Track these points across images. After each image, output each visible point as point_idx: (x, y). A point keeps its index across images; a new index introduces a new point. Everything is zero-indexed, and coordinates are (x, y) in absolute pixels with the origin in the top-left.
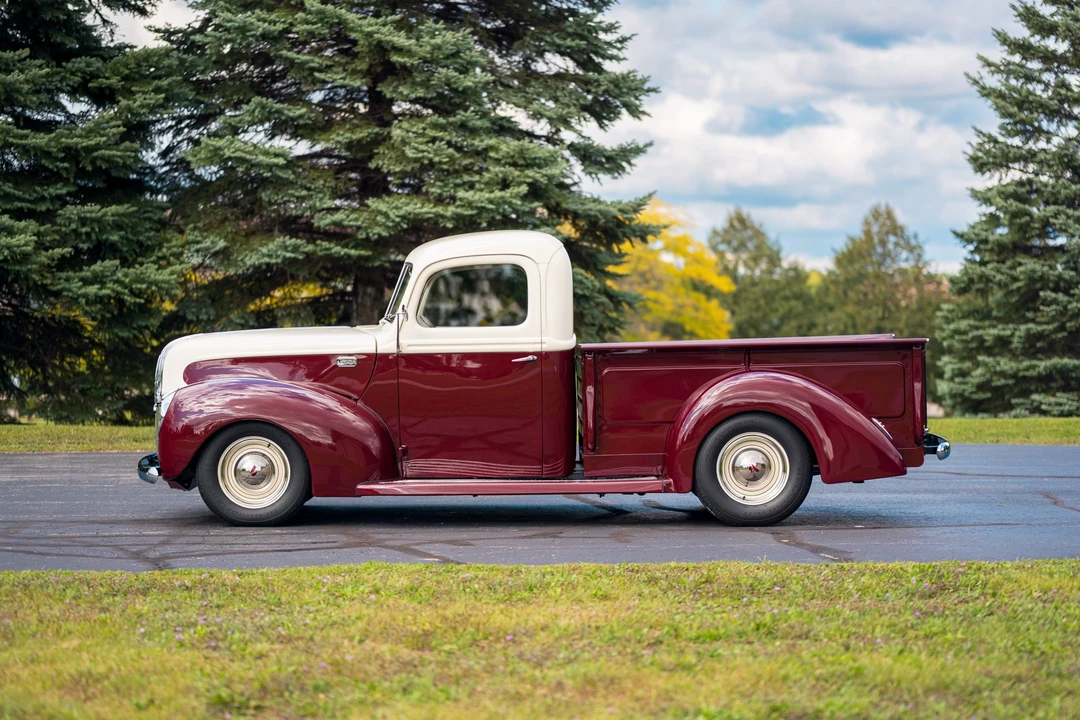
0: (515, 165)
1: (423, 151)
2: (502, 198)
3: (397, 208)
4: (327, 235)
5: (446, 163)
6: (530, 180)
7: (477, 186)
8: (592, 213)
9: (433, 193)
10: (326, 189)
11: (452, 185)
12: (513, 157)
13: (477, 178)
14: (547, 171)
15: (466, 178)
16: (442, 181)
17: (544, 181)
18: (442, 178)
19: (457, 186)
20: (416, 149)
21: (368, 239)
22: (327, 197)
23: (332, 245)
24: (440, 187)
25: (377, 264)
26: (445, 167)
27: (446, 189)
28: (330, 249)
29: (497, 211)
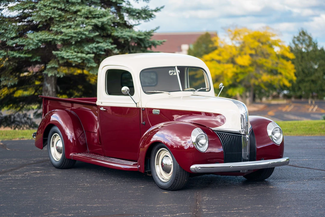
0: (87, 18)
1: (47, 13)
2: (80, 31)
3: (37, 37)
4: (12, 49)
5: (58, 18)
6: (93, 24)
7: (73, 27)
8: (125, 37)
9: (54, 30)
10: (13, 30)
11: (61, 27)
12: (87, 14)
13: (72, 23)
14: (101, 20)
15: (68, 23)
16: (58, 25)
17: (99, 24)
18: (58, 24)
19: (63, 27)
20: (45, 12)
21: (28, 49)
22: (14, 33)
23: (14, 53)
24: (57, 28)
25: (34, 60)
26: (57, 19)
27: (59, 28)
28: (13, 54)
29: (78, 37)
